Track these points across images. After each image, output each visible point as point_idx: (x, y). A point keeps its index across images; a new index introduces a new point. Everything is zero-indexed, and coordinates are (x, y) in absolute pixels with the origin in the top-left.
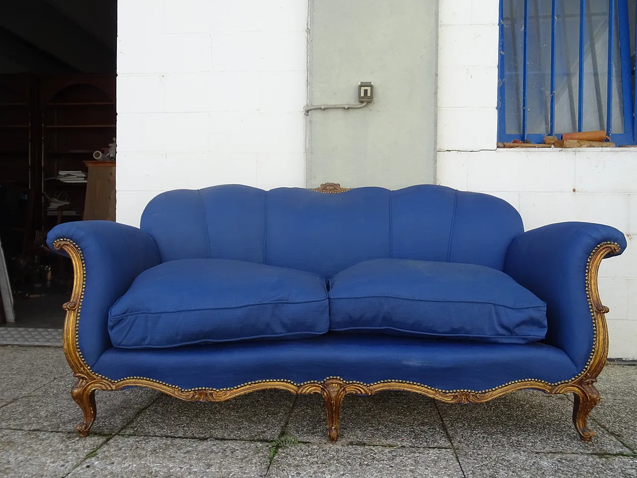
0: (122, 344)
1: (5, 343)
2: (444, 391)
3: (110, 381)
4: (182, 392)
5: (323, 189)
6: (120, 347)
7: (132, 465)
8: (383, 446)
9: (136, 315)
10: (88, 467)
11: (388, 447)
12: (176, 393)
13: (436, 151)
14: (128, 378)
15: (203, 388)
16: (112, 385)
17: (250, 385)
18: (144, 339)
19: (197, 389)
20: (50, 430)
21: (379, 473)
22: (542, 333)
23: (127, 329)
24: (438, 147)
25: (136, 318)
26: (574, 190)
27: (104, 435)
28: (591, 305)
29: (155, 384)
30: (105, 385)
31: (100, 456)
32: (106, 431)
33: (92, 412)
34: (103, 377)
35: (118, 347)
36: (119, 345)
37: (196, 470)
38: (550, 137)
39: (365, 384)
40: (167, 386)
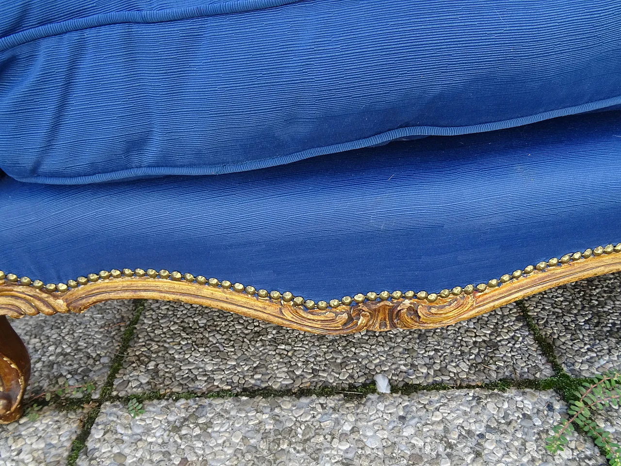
0: (45, 168)
3: (41, 289)
4: (306, 309)
6: (40, 181)
9: (75, 36)
12: (288, 315)
14: (103, 274)
15: (385, 294)
16: (51, 300)
17: (543, 270)
18: (137, 144)
19: (359, 297)
23: (50, 108)
25: (79, 49)
27: (71, 405)
29: (207, 291)
30: (28, 302)
32: (73, 389)
33: (13, 366)
34: (12, 277)
35: (33, 180)
36: (34, 171)
40: (253, 294)
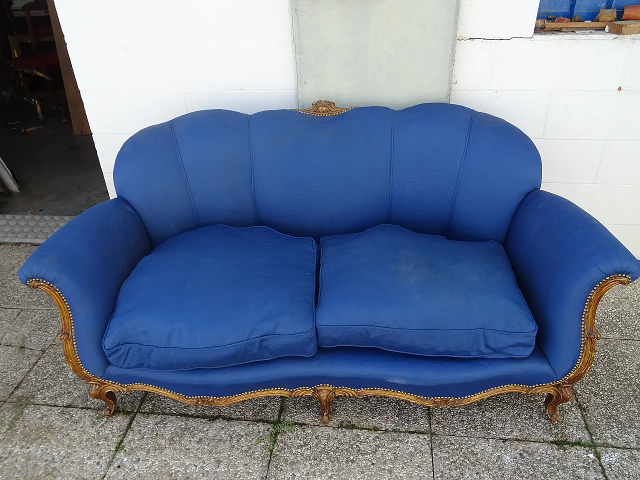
1: (17, 241)
2: (425, 398)
3: (120, 385)
4: (186, 398)
5: (315, 111)
7: (154, 462)
8: (369, 429)
10: (119, 467)
11: (373, 431)
13: (456, 39)
14: (136, 384)
15: (205, 397)
16: (123, 388)
18: (142, 364)
20: (80, 406)
21: (362, 475)
22: (528, 351)
24: (459, 34)
26: (620, 89)
28: (584, 331)
30: (118, 389)
31: (127, 448)
32: (129, 408)
33: (112, 402)
34: (114, 382)
37: (208, 470)
38: (608, 11)
39: (353, 389)
